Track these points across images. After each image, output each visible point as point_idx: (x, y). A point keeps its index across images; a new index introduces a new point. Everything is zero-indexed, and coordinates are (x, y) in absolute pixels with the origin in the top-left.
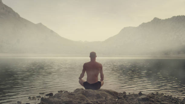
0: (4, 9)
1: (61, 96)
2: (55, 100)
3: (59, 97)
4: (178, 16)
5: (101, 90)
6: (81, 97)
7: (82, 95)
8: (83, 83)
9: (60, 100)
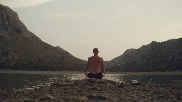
0: (28, 35)
1: (69, 81)
2: (64, 83)
3: (68, 82)
4: (172, 40)
5: (103, 79)
6: (85, 83)
7: (86, 82)
8: (87, 74)
9: (68, 84)
